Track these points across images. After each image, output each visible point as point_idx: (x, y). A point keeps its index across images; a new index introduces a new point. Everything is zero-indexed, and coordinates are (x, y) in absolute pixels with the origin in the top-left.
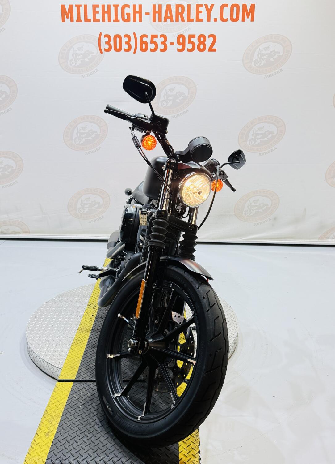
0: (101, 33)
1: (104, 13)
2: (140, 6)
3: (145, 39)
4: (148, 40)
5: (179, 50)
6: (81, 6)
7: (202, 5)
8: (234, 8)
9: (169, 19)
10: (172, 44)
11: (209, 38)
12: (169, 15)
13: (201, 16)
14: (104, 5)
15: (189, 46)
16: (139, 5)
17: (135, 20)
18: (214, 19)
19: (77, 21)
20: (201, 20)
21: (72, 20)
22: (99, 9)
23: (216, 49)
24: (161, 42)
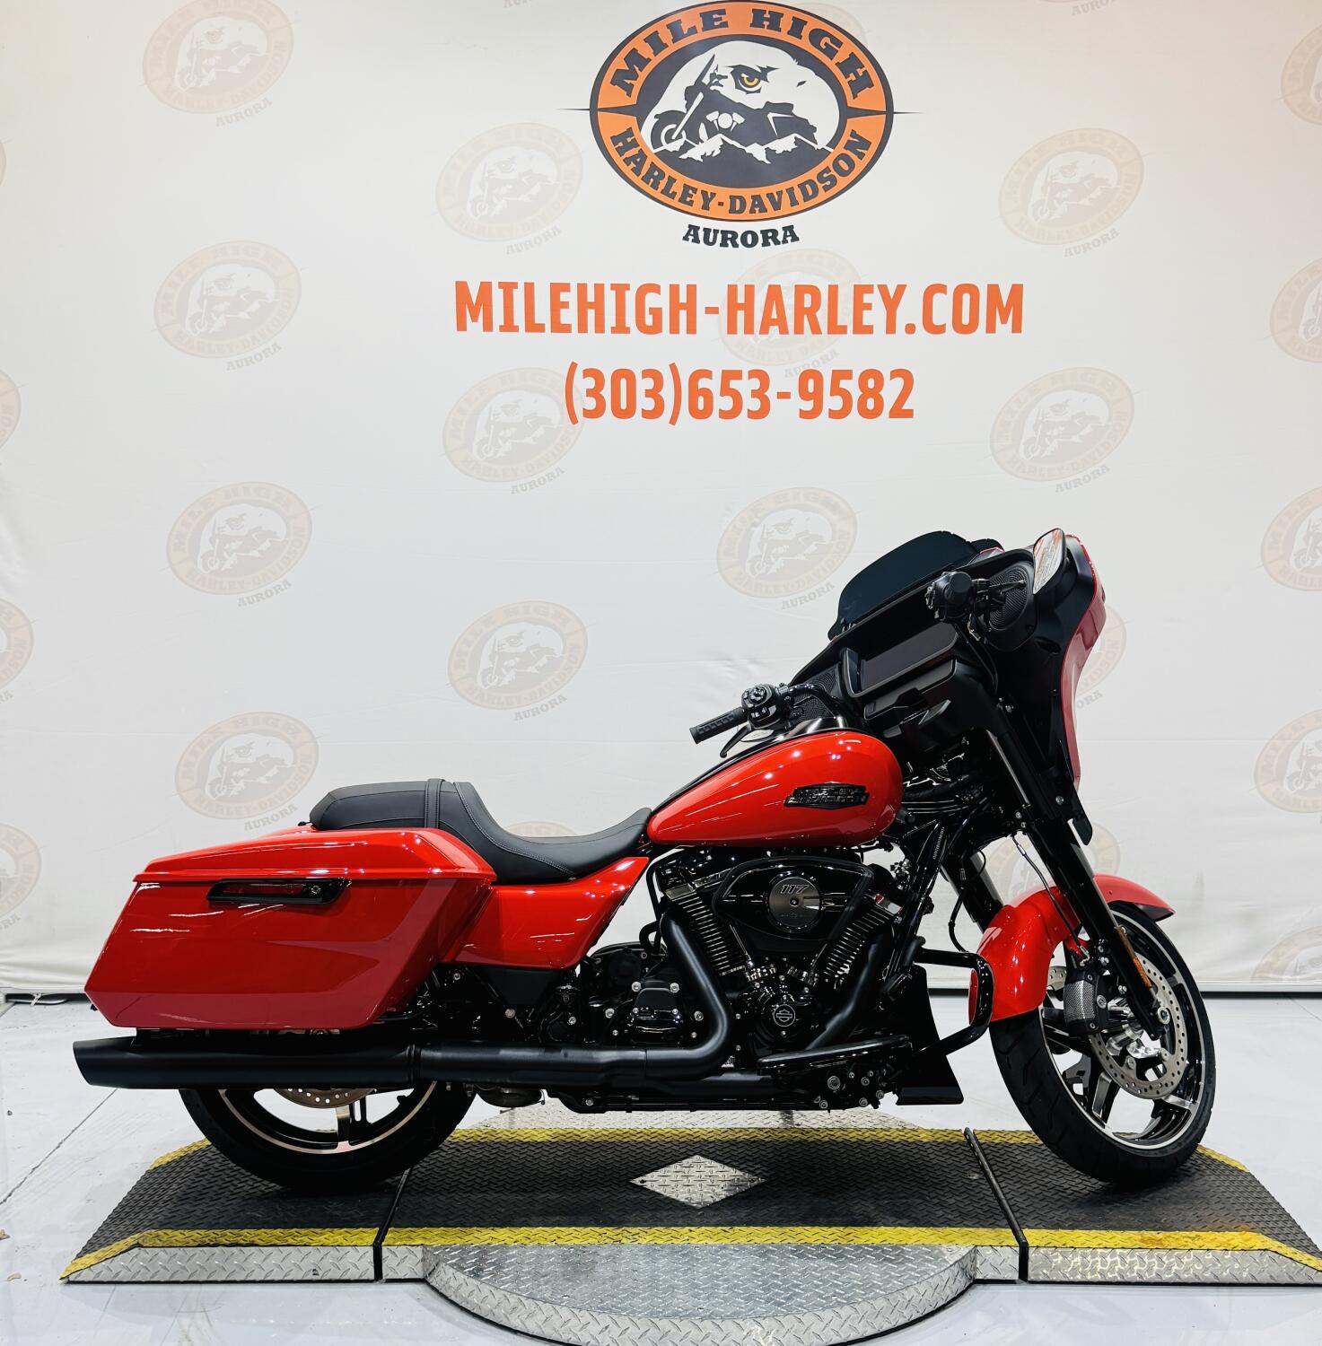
0: (573, 363)
1: (583, 306)
2: (692, 290)
3: (703, 383)
4: (714, 385)
5: (804, 414)
7: (872, 286)
8: (962, 296)
9: (777, 327)
10: (784, 395)
11: (891, 378)
12: (774, 316)
13: (868, 318)
14: (586, 285)
15: (835, 403)
16: (688, 286)
17: (674, 329)
18: (908, 325)
19: (502, 329)
20: (869, 330)
21: (488, 326)
22: (570, 297)
23: (912, 411)
24: (753, 391)
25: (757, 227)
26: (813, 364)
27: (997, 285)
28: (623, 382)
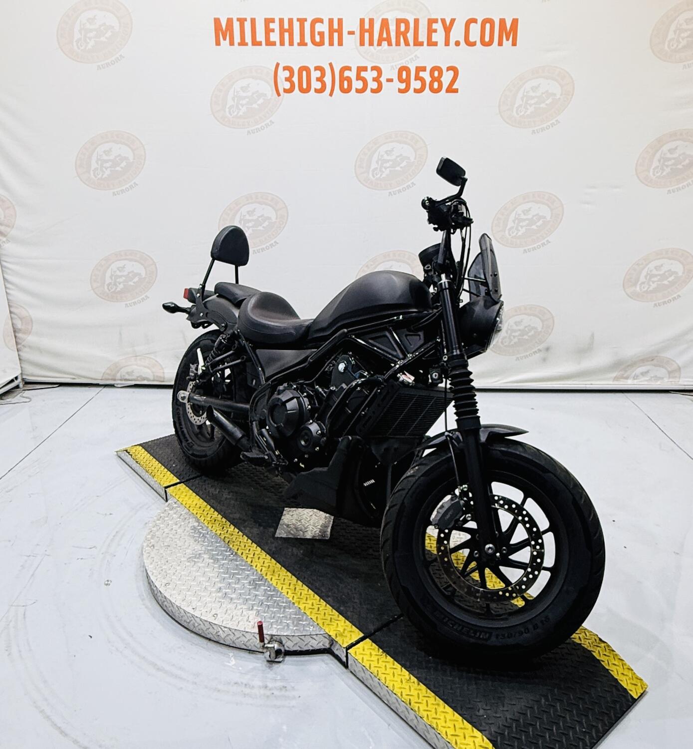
0: (277, 63)
1: (282, 31)
2: (340, 21)
3: (347, 73)
4: (352, 74)
5: (400, 91)
6: (245, 20)
7: (437, 19)
8: (486, 24)
9: (386, 42)
10: (390, 80)
11: (447, 71)
12: (385, 35)
13: (435, 38)
14: (283, 19)
15: (417, 85)
16: (338, 19)
17: (331, 43)
18: (456, 41)
19: (240, 44)
20: (435, 44)
21: (232, 43)
22: (275, 26)
23: (457, 89)
24: (373, 78)
26: (407, 62)
27: (505, 19)
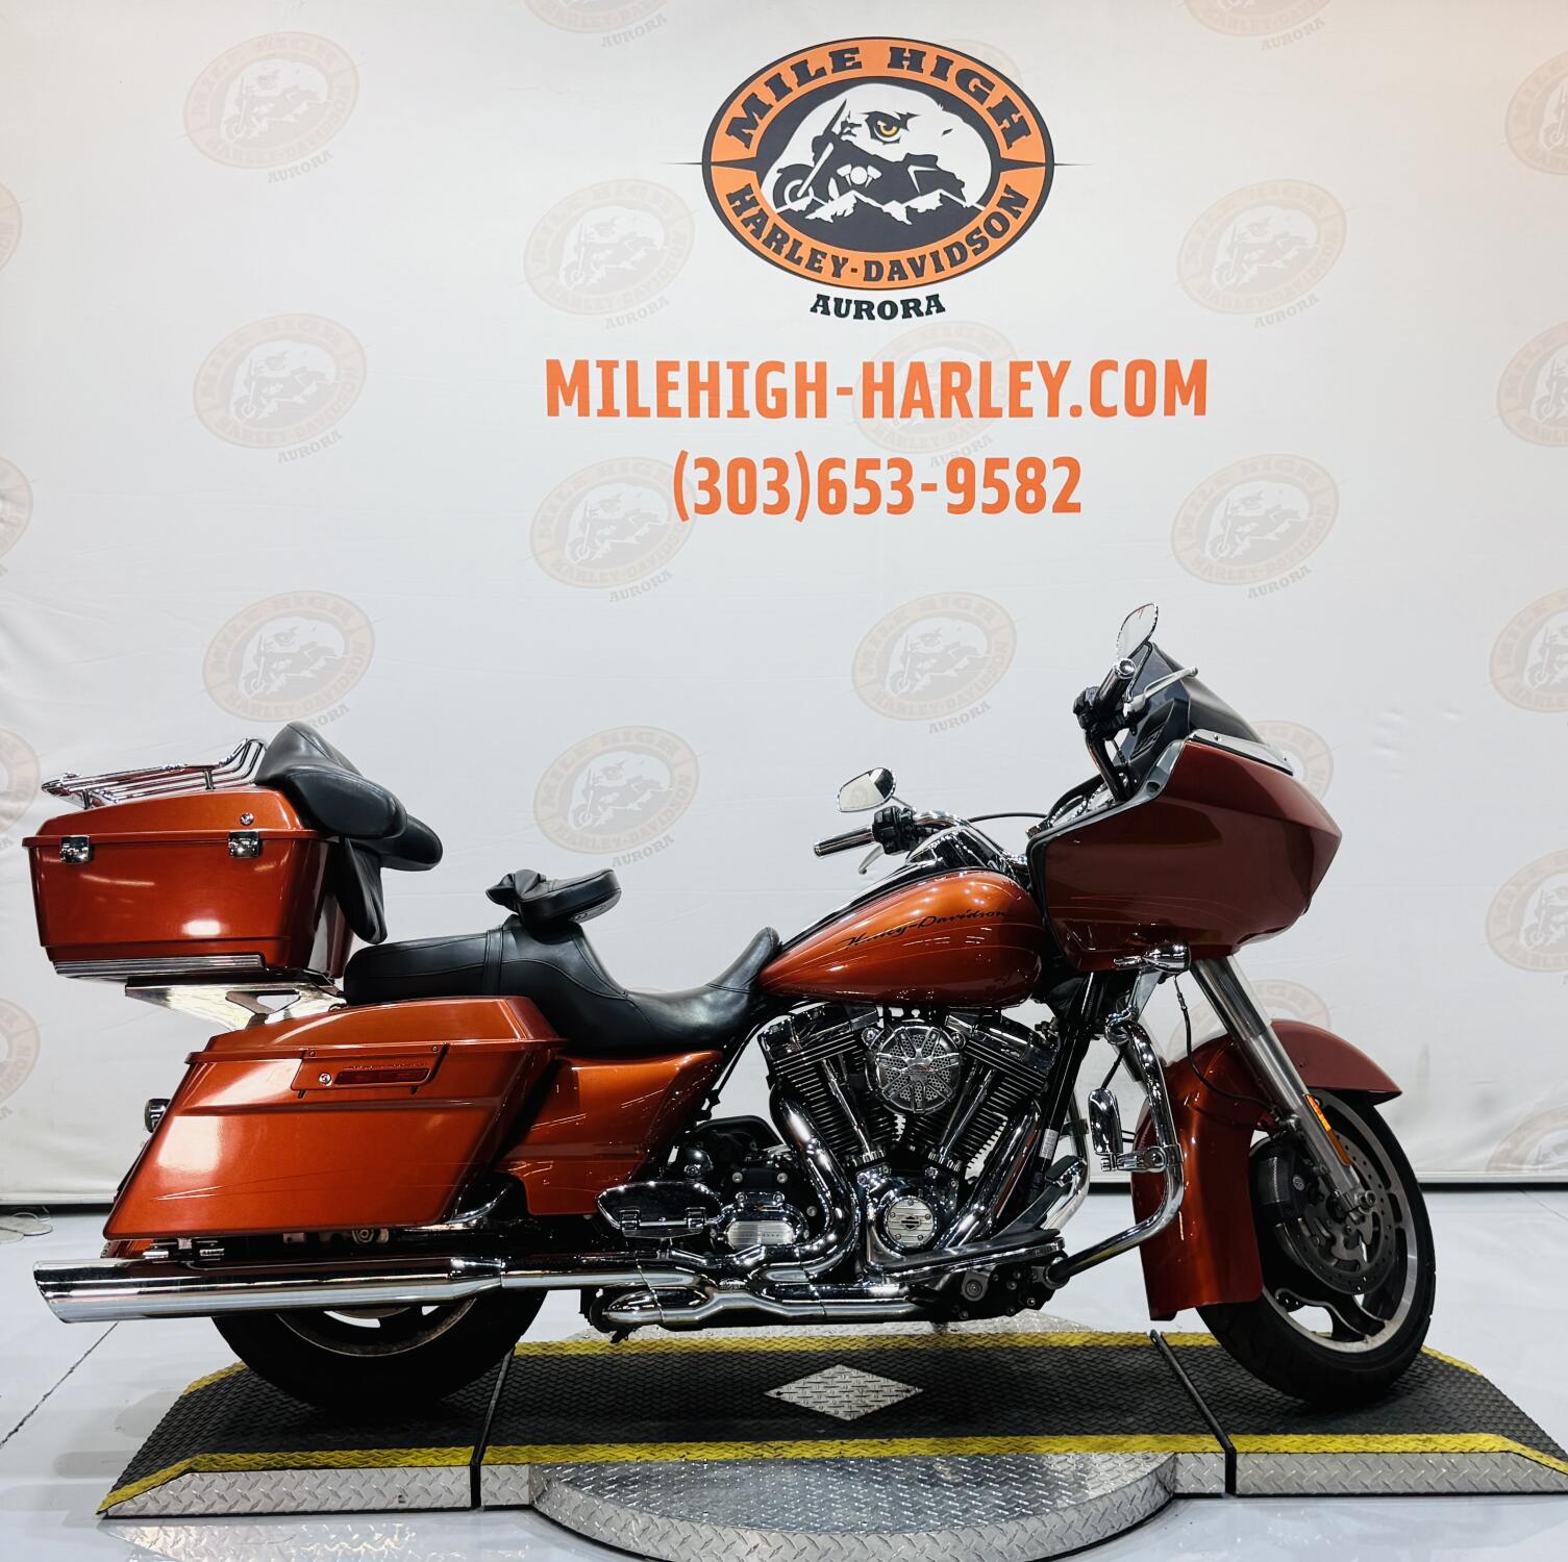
0: (682, 452)
1: (695, 387)
2: (821, 368)
3: (835, 474)
4: (847, 475)
5: (953, 509)
6: (615, 364)
7: (1031, 363)
8: (1136, 371)
9: (920, 410)
10: (929, 487)
11: (1055, 467)
12: (917, 397)
13: (1026, 399)
14: (698, 363)
15: (990, 496)
16: (816, 364)
17: (801, 412)
18: (1072, 408)
19: (600, 413)
20: (1028, 412)
21: (584, 410)
22: (680, 377)
23: (1079, 504)
24: (893, 483)
25: (897, 297)
26: (963, 453)
27: (1176, 362)
28: (742, 473)
